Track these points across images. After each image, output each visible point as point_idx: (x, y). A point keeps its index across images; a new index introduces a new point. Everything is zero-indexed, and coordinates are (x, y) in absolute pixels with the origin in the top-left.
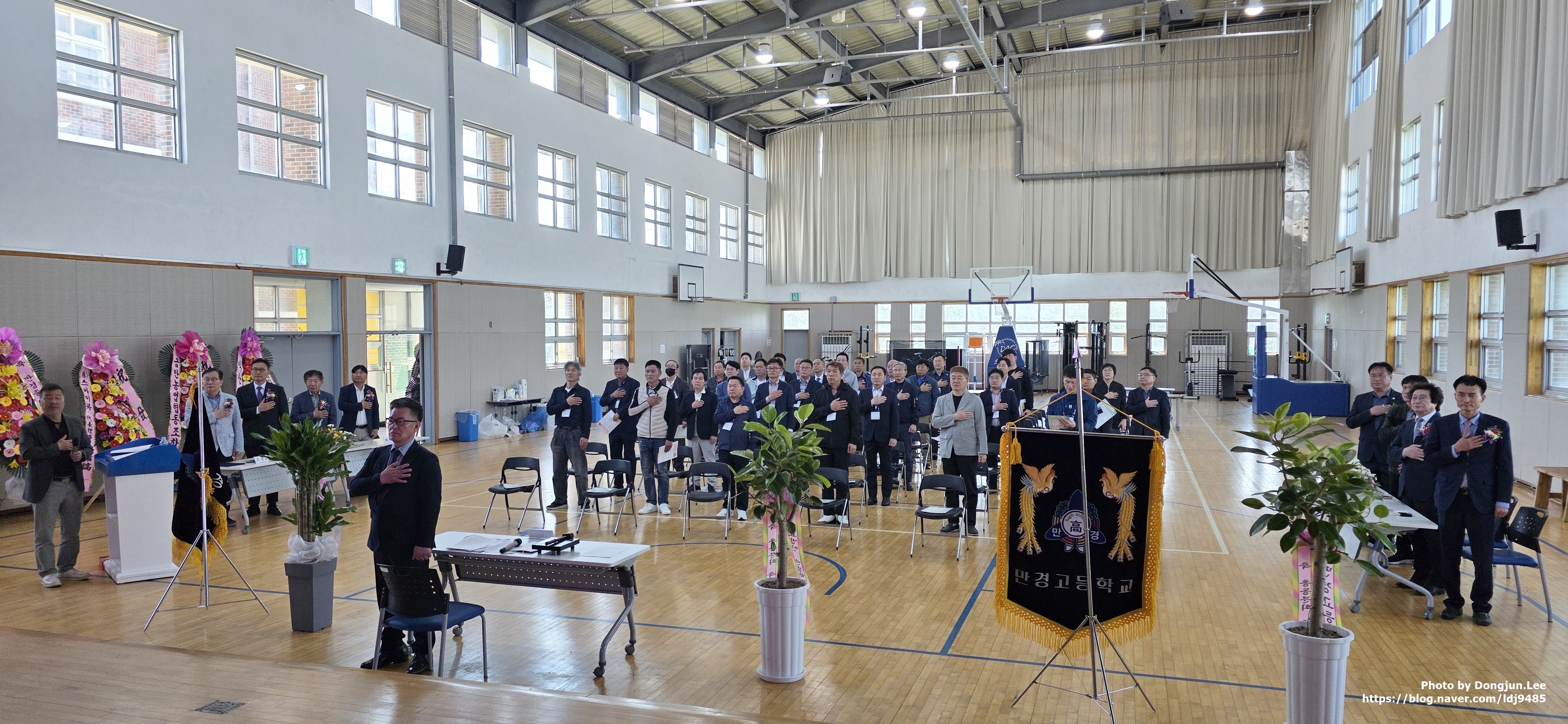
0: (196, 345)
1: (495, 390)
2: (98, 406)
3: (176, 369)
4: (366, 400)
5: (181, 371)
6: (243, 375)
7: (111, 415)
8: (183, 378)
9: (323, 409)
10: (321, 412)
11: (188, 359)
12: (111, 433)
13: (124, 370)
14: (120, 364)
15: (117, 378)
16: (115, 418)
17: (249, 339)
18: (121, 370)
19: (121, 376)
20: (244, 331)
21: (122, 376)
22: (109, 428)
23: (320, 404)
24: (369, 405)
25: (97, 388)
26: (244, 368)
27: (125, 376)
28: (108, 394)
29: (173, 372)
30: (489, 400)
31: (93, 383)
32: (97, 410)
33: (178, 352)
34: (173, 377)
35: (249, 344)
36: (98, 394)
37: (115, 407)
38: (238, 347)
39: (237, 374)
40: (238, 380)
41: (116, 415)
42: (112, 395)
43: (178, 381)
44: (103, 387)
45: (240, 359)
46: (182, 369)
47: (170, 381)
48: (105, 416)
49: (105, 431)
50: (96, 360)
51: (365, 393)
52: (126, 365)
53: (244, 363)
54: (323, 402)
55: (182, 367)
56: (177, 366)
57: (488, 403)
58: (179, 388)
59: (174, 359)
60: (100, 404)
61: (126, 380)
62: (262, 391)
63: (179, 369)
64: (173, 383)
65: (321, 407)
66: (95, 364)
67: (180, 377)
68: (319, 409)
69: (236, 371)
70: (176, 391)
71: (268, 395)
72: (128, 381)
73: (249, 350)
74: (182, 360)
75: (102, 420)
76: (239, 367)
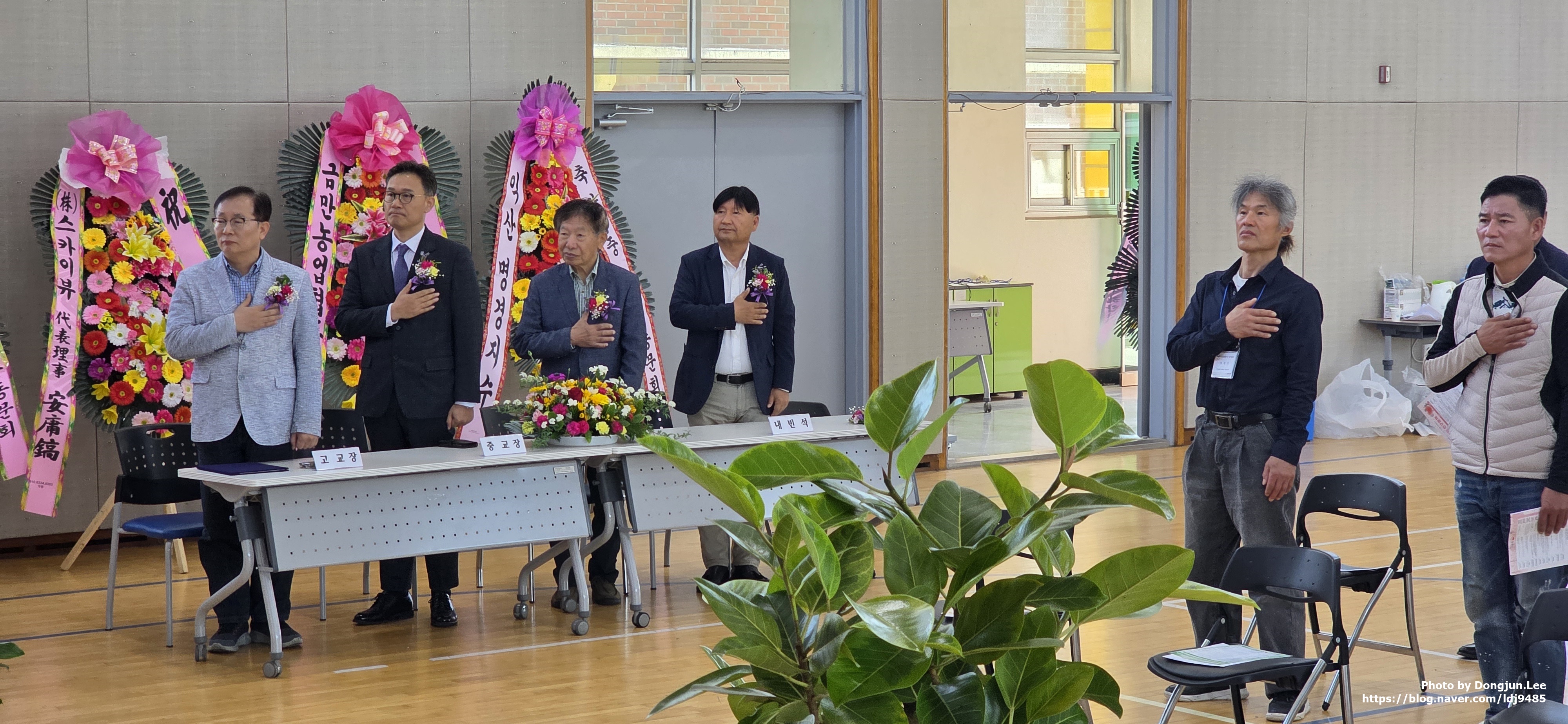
0: (380, 126)
1: (1389, 284)
2: (94, 288)
3: (327, 192)
4: (749, 298)
5: (343, 199)
6: (521, 214)
7: (119, 311)
8: (346, 221)
9: (600, 320)
10: (593, 328)
11: (359, 167)
12: (117, 361)
13: (180, 194)
14: (168, 176)
15: (161, 213)
16: (132, 322)
17: (544, 112)
18: (174, 192)
19: (171, 211)
20: (533, 87)
21: (175, 208)
22: (111, 348)
23: (592, 303)
24: (759, 313)
25: (95, 239)
26: (528, 195)
27: (184, 208)
28: (122, 258)
29: (316, 202)
30: (1371, 316)
31: (88, 225)
32: (90, 299)
33: (334, 143)
34: (315, 216)
35: (543, 126)
36: (97, 255)
37: (136, 291)
38: (512, 137)
39: (505, 210)
40: (503, 229)
41: (133, 312)
42: (130, 260)
43: (330, 225)
44: (111, 238)
45: (517, 167)
46: (346, 194)
47: (305, 227)
48: (105, 315)
49: (101, 356)
50: (98, 164)
51: (749, 276)
52: (184, 174)
53: (528, 179)
54: (601, 299)
55: (345, 187)
56: (330, 184)
57: (1365, 324)
58: (332, 247)
59: (324, 164)
60: (100, 283)
61: (186, 220)
62: (409, 258)
63: (337, 192)
64: (313, 231)
65: (596, 313)
66: (94, 175)
67: (337, 215)
68: (590, 321)
69: (499, 202)
70: (320, 255)
71: (419, 271)
72: (192, 224)
73: (543, 142)
74: (346, 170)
75: (95, 327)
76: (509, 190)
